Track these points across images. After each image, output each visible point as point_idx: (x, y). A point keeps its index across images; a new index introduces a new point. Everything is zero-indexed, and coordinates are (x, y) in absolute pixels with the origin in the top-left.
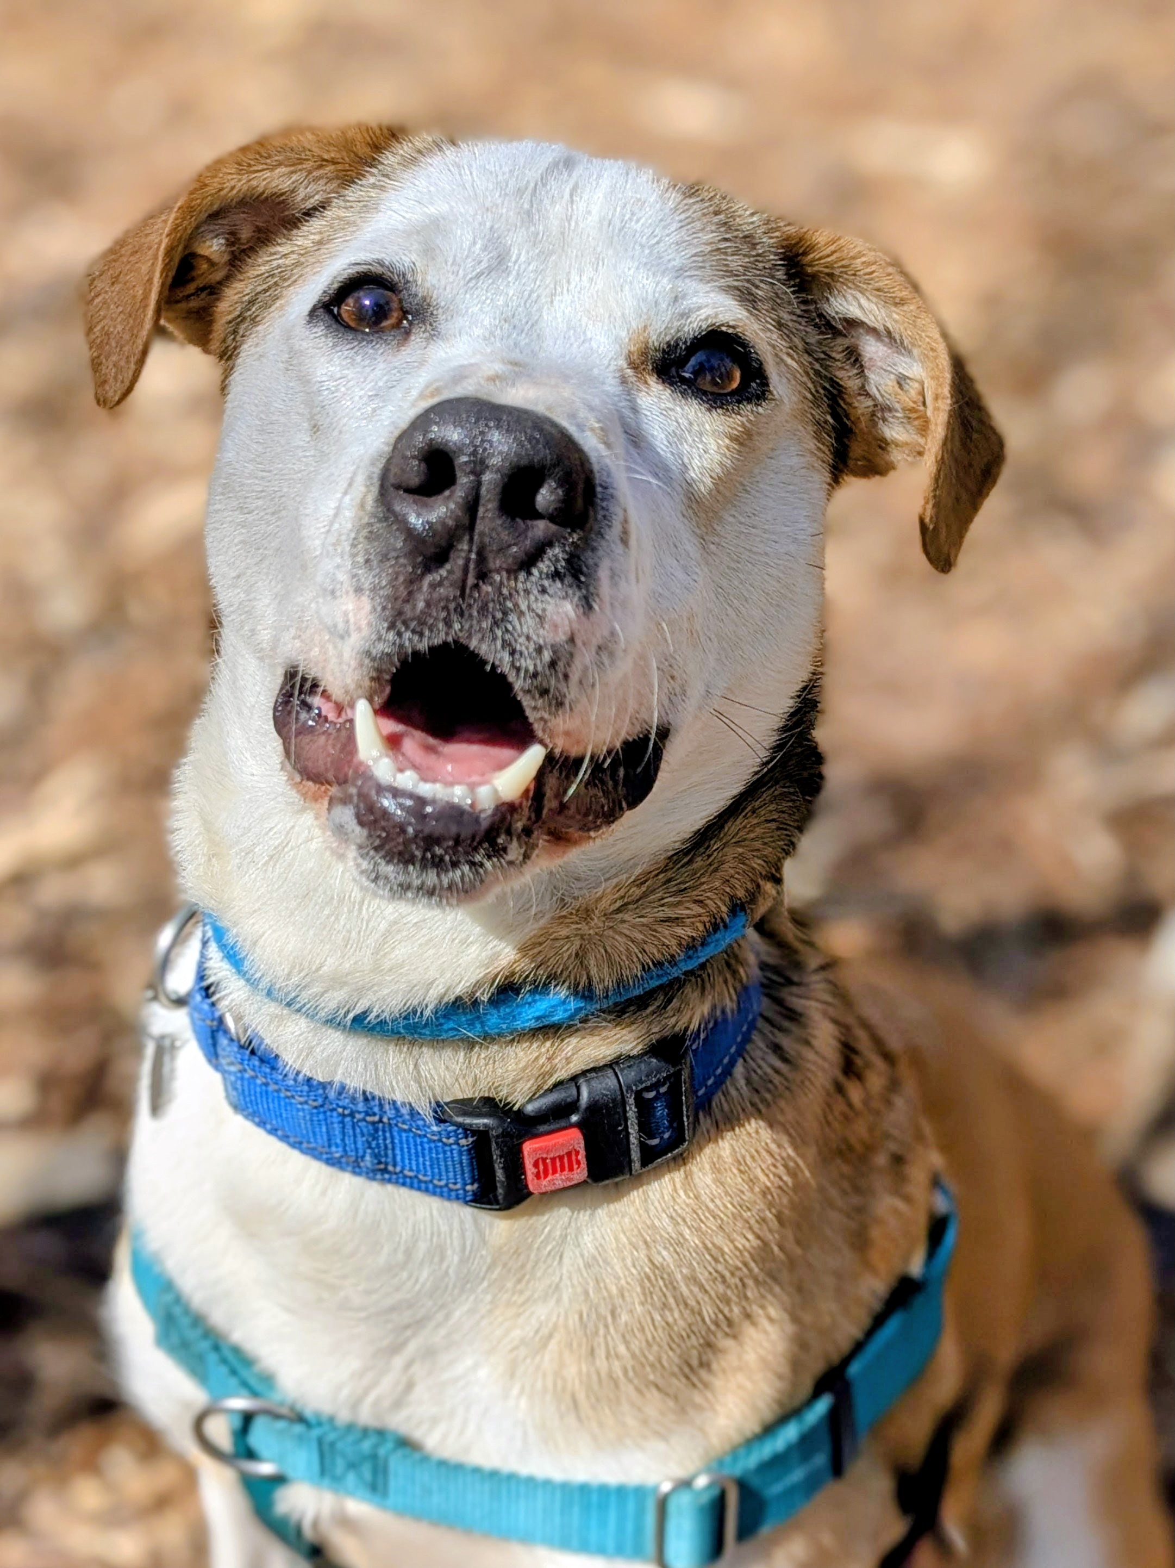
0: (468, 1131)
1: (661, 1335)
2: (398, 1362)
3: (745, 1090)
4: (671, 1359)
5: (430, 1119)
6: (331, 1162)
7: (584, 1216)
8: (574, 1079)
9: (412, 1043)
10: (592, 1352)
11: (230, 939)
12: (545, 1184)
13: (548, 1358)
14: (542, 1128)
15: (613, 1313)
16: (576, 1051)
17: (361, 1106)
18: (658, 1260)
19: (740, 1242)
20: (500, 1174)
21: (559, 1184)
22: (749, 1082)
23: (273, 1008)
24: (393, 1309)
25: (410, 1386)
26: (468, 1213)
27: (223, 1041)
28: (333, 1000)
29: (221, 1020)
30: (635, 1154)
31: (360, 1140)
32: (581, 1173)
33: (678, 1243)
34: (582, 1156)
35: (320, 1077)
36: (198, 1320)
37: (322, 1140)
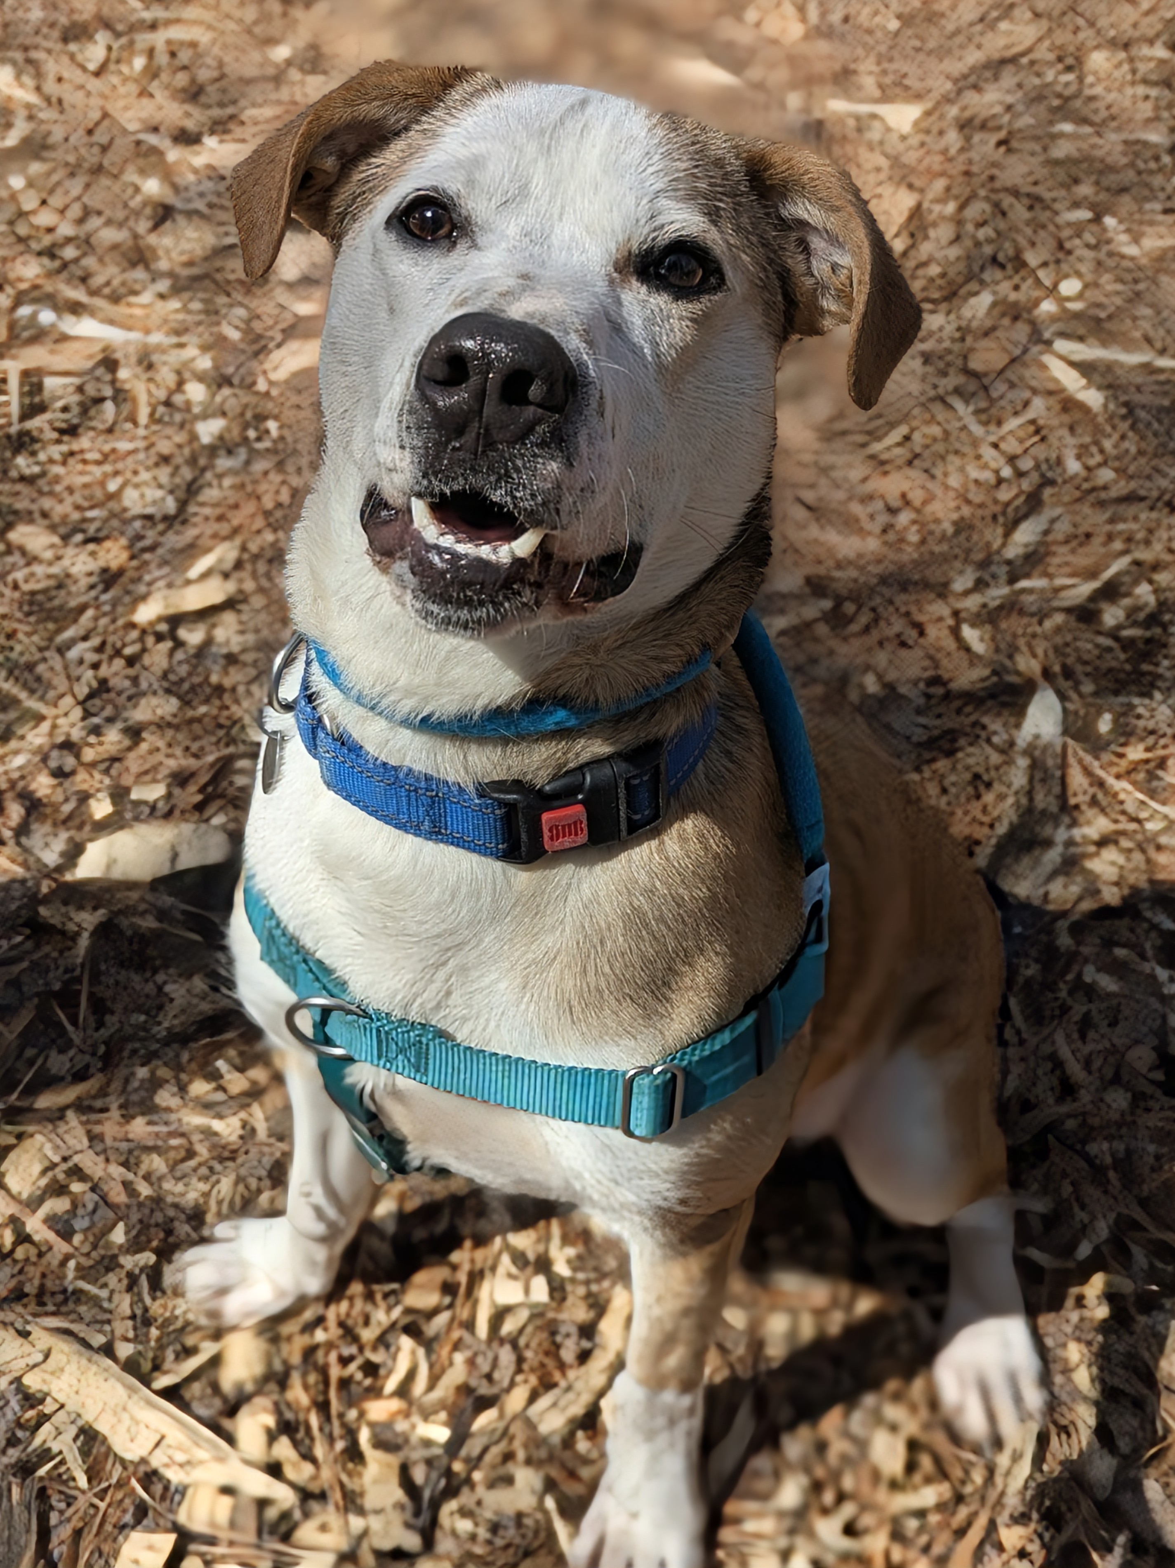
0: (502, 803)
1: (635, 958)
2: (442, 974)
3: (704, 782)
4: (642, 978)
5: (474, 795)
6: (399, 826)
7: (584, 871)
8: (581, 768)
9: (463, 739)
10: (585, 971)
11: (330, 659)
12: (557, 845)
13: (552, 974)
14: (556, 803)
15: (602, 943)
16: (584, 748)
17: (423, 784)
18: (636, 903)
19: (696, 893)
20: (524, 837)
21: (567, 845)
22: (707, 777)
23: (360, 711)
24: (438, 936)
25: (448, 994)
26: (498, 865)
27: (321, 735)
28: (406, 706)
29: (320, 720)
30: (623, 826)
31: (421, 810)
32: (582, 838)
33: (650, 892)
34: (584, 825)
35: (393, 762)
36: (293, 941)
37: (393, 808)
